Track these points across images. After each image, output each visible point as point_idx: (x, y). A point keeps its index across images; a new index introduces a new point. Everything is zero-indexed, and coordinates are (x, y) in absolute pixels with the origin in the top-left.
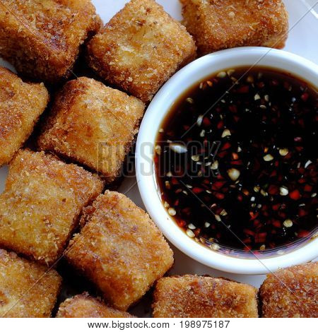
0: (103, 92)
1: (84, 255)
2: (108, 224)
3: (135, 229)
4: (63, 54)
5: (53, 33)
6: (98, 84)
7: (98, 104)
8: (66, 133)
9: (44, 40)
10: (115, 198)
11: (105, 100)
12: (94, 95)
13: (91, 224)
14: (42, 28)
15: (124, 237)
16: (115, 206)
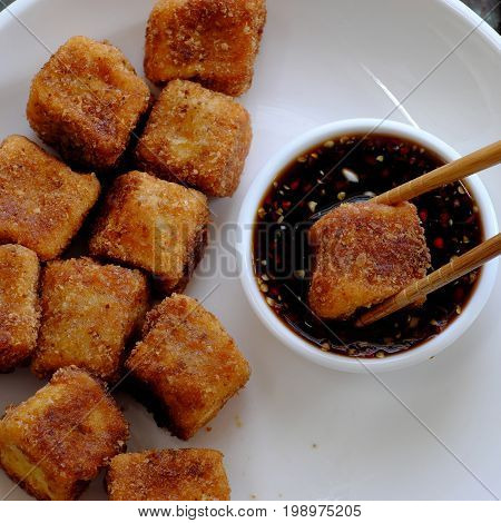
0: (157, 186)
1: (148, 365)
2: (174, 332)
3: (204, 337)
4: (113, 141)
5: (102, 118)
6: (152, 178)
7: (154, 200)
8: (119, 235)
9: (91, 125)
10: (183, 303)
11: (161, 195)
12: (149, 191)
13: (155, 331)
14: (89, 111)
15: (193, 347)
16: (182, 311)
